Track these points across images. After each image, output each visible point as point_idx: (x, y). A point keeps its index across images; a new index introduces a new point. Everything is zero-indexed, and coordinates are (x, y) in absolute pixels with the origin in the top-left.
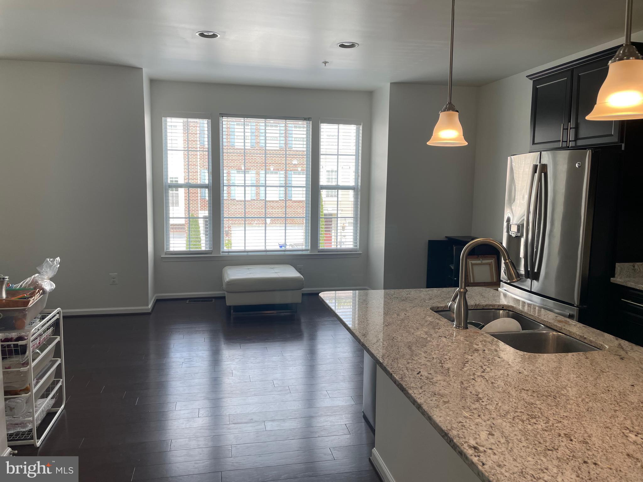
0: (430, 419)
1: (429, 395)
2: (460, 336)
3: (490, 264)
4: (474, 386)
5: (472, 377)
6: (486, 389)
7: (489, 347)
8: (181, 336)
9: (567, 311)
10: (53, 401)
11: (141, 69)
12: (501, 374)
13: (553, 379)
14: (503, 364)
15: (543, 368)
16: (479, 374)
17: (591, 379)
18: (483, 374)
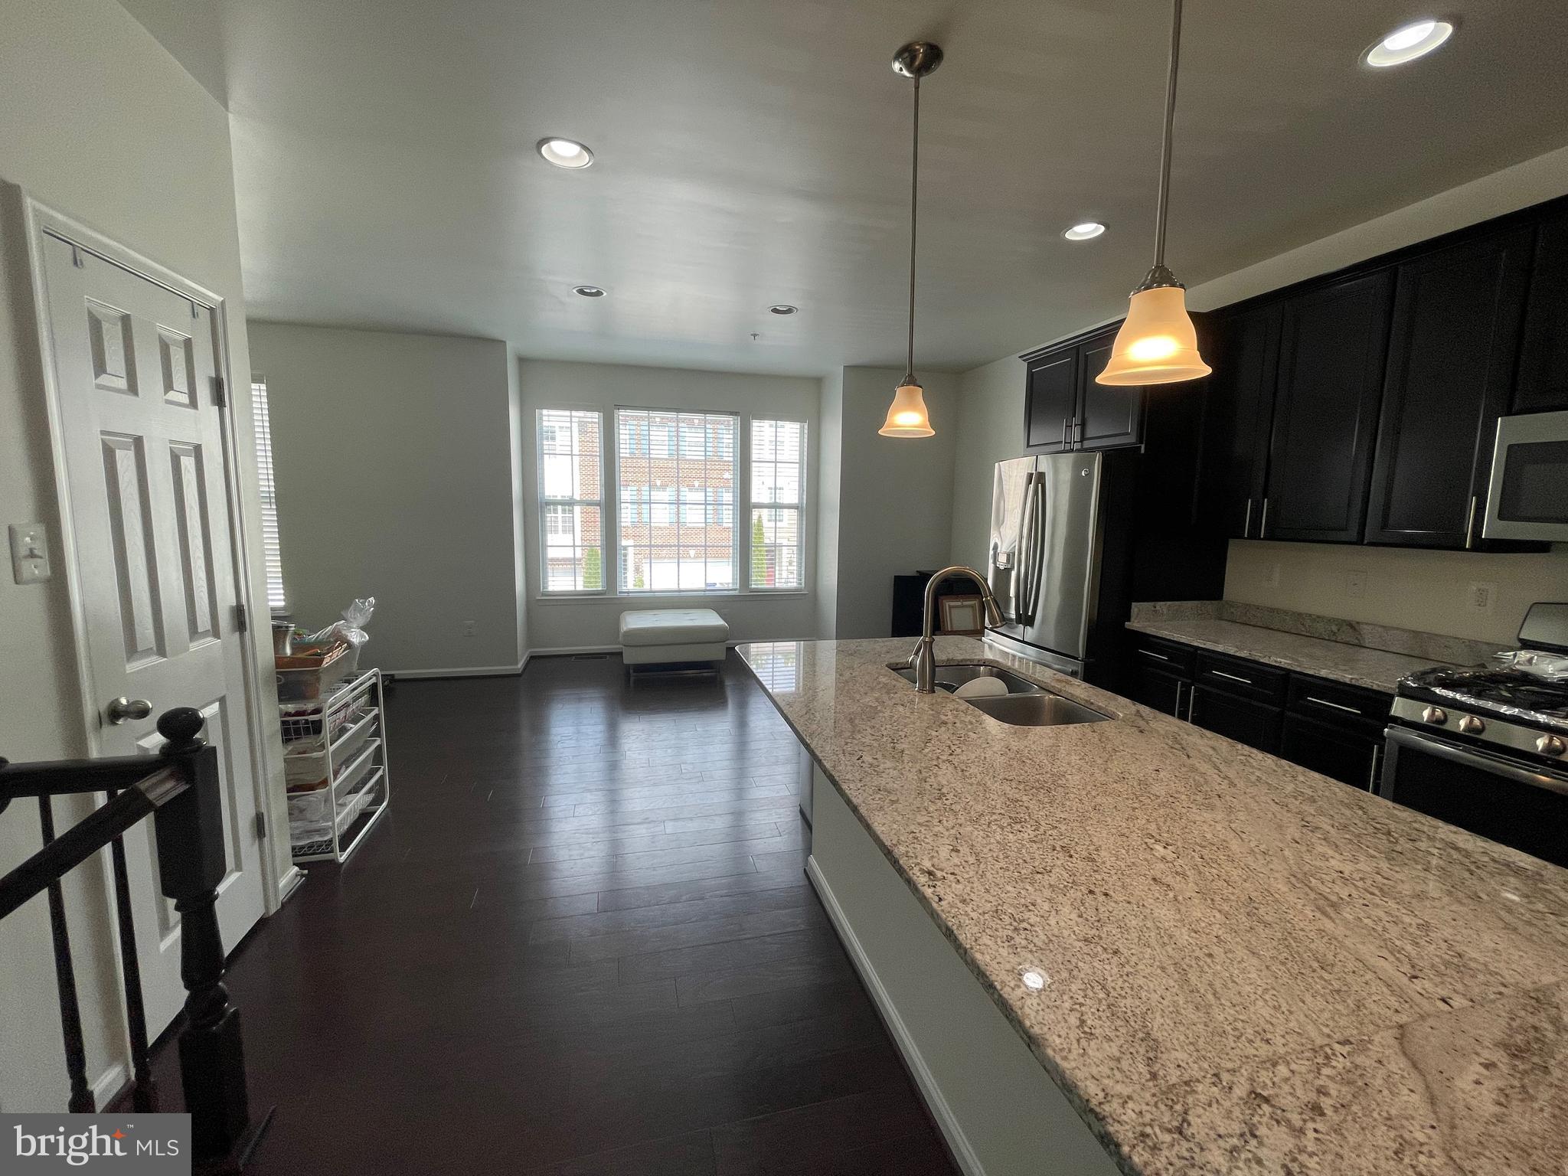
0: (868, 827)
1: (871, 792)
2: (924, 703)
3: (972, 606)
4: (936, 775)
5: (935, 763)
6: (953, 780)
7: (962, 719)
8: (560, 706)
9: (1069, 666)
10: (371, 797)
11: (505, 342)
12: (976, 757)
13: (1047, 763)
14: (979, 742)
15: (1034, 747)
16: (945, 758)
17: (1099, 761)
18: (950, 758)
